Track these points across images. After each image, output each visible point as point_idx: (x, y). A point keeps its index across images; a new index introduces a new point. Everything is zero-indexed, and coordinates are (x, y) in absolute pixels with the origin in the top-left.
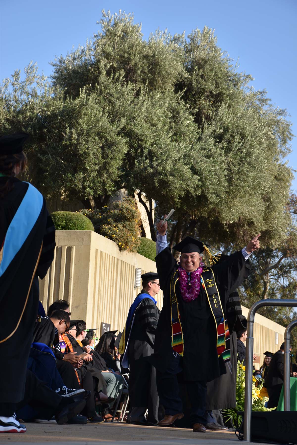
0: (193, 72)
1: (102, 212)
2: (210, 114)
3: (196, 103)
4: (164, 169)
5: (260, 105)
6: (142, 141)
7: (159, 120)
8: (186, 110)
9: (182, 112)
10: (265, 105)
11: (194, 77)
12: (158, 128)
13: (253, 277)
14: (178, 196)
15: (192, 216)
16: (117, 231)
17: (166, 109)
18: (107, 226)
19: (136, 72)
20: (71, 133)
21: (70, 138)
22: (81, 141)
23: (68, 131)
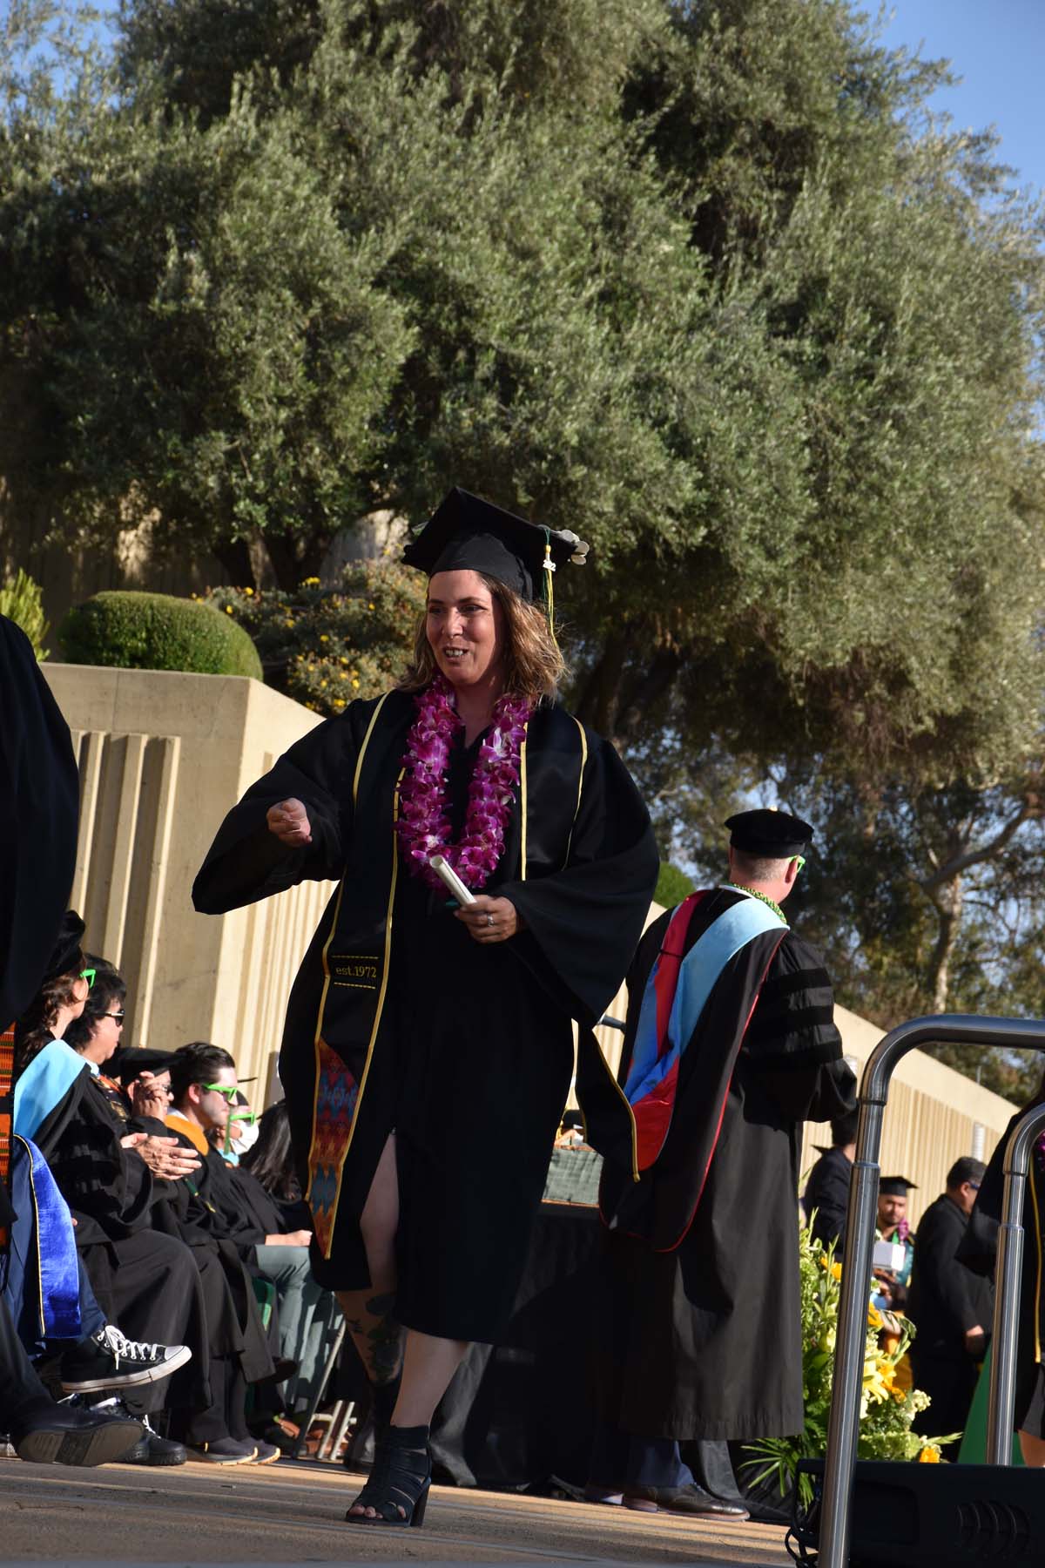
0: (701, 35)
1: (298, 604)
2: (757, 217)
3: (702, 169)
4: (557, 436)
5: (969, 192)
6: (474, 315)
7: (548, 232)
8: (662, 195)
9: (641, 203)
10: (989, 193)
11: (702, 57)
12: (540, 264)
13: (897, 892)
14: (612, 550)
15: (663, 635)
16: (356, 684)
17: (580, 186)
18: (314, 662)
19: (463, 29)
20: (185, 268)
21: (180, 290)
22: (224, 305)
23: (172, 258)
